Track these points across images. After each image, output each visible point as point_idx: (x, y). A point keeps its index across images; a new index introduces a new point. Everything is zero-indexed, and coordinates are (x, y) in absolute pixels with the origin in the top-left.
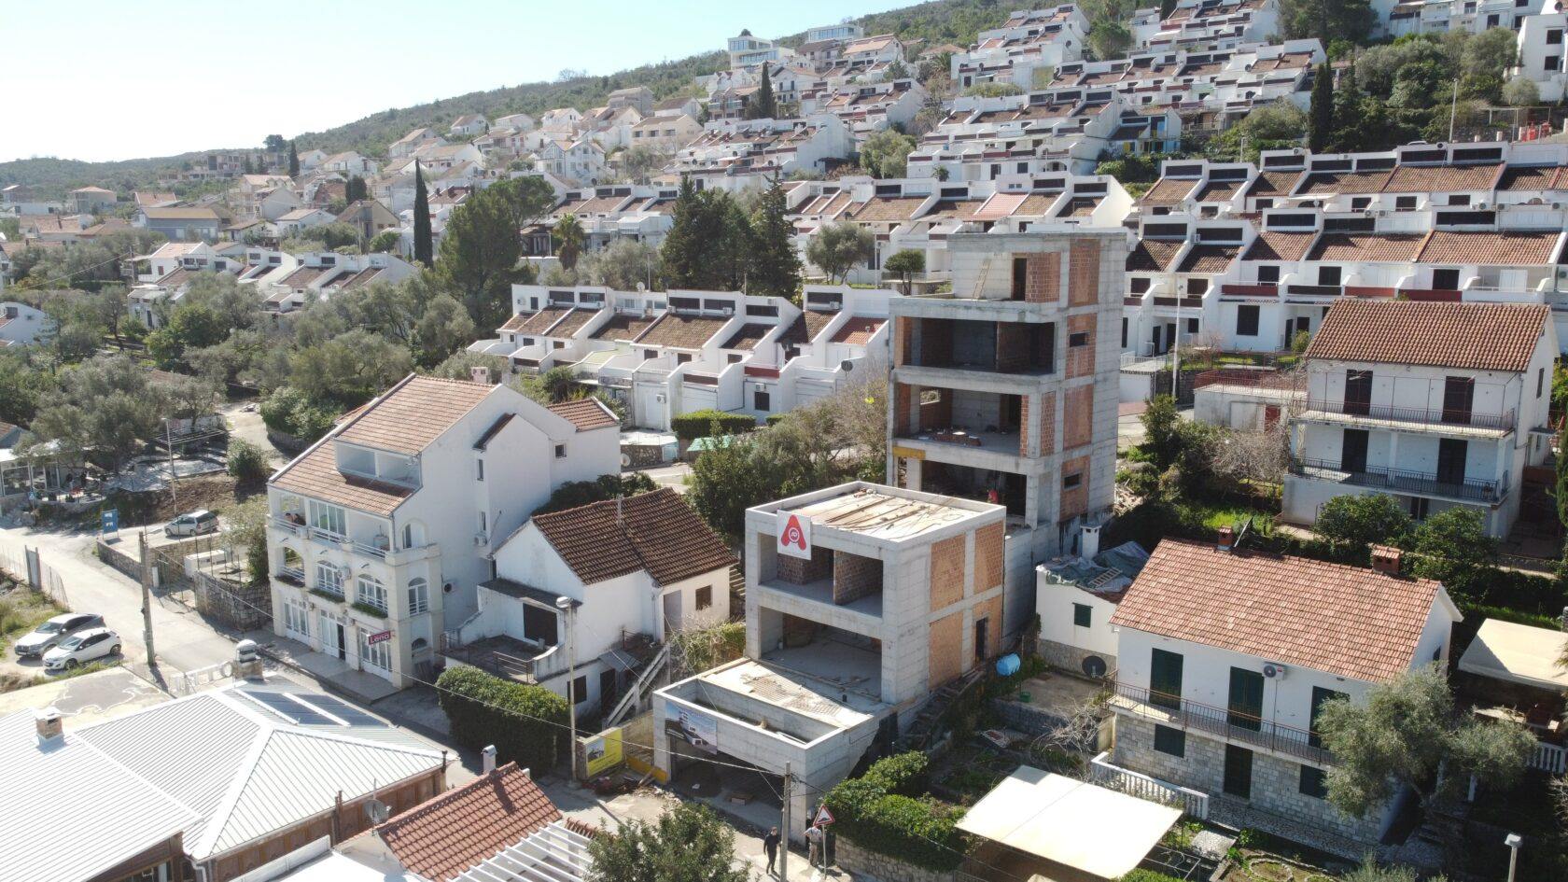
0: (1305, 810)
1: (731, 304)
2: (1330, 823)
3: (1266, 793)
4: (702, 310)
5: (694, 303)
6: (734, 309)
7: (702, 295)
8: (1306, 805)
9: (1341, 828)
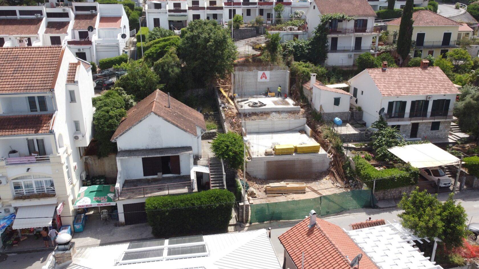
0: (432, 135)
1: (40, 12)
2: (438, 136)
3: (422, 134)
4: (18, 16)
5: (14, 13)
6: (42, 15)
7: (17, 8)
8: (432, 133)
9: (440, 136)
